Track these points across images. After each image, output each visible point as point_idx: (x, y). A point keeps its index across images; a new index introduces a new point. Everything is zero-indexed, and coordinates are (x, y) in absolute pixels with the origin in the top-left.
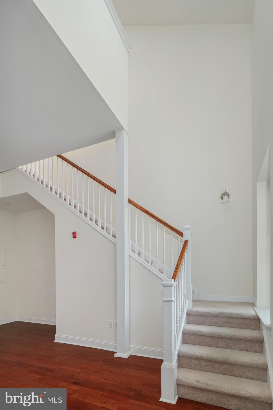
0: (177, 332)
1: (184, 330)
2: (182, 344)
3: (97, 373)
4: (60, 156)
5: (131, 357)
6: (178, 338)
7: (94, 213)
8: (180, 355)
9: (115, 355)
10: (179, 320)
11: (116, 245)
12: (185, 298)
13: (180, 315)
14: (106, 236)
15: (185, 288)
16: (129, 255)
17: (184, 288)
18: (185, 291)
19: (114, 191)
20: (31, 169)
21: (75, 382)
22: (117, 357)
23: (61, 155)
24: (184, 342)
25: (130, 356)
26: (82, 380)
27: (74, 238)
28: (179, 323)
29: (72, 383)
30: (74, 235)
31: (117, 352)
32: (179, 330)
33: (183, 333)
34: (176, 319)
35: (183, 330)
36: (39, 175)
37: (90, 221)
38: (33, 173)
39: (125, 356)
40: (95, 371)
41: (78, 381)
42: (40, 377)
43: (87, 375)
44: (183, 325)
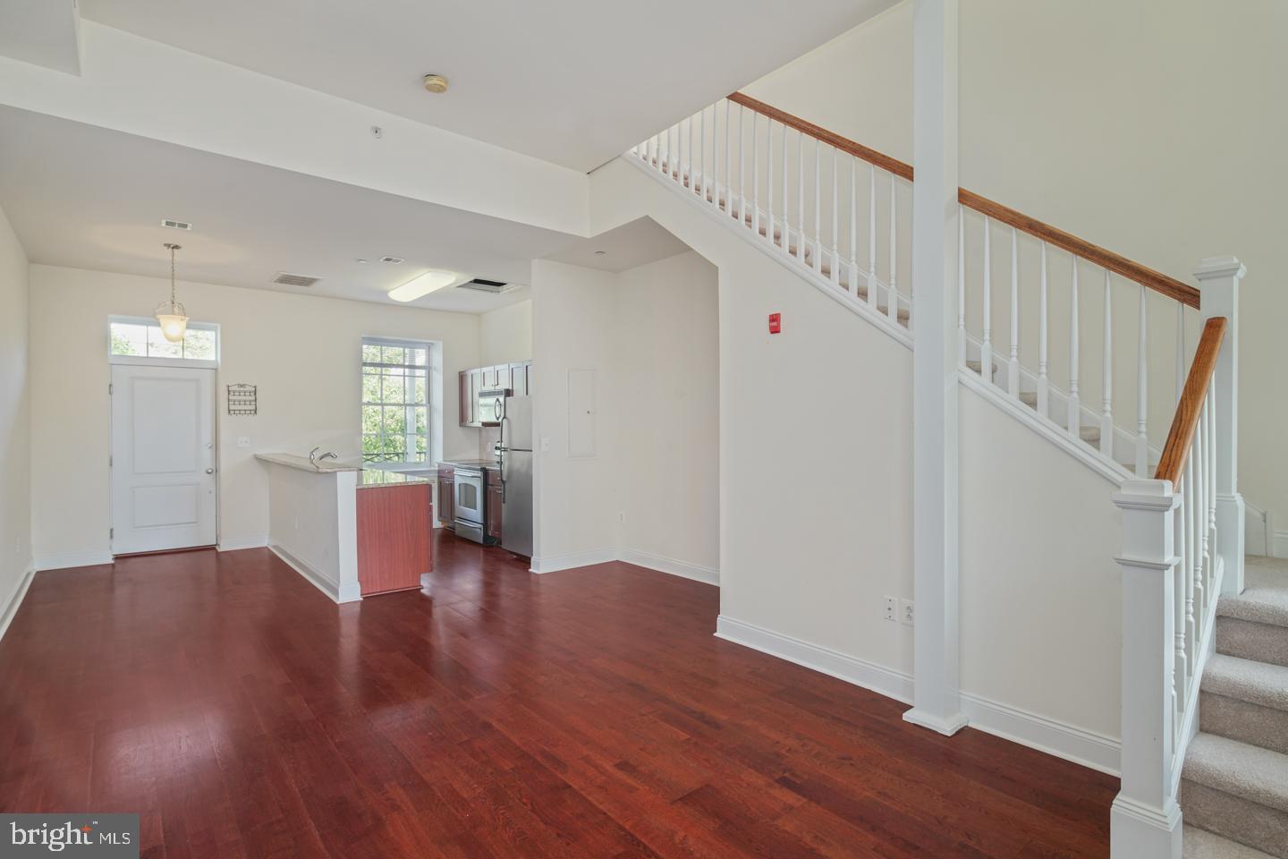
0: (1179, 687)
1: (1206, 678)
2: (1197, 734)
3: (852, 765)
4: (735, 97)
5: (964, 732)
6: (1181, 709)
7: (835, 252)
8: (1194, 778)
9: (908, 716)
10: (1188, 640)
11: (912, 351)
12: (1210, 552)
13: (1191, 619)
14: (876, 321)
15: (1210, 508)
16: (959, 382)
17: (1207, 510)
18: (1210, 521)
19: (906, 172)
20: (658, 150)
21: (785, 778)
22: (914, 724)
23: (739, 91)
24: (1206, 726)
25: (962, 729)
26: (806, 777)
27: (772, 333)
28: (1188, 651)
29: (777, 781)
30: (775, 324)
31: (911, 707)
32: (1185, 677)
33: (1202, 692)
34: (1176, 633)
35: (1204, 678)
36: (679, 162)
37: (823, 277)
38: (663, 158)
39: (947, 727)
40: (844, 759)
41: (794, 779)
42: (688, 739)
43: (821, 765)
44: (1203, 657)
